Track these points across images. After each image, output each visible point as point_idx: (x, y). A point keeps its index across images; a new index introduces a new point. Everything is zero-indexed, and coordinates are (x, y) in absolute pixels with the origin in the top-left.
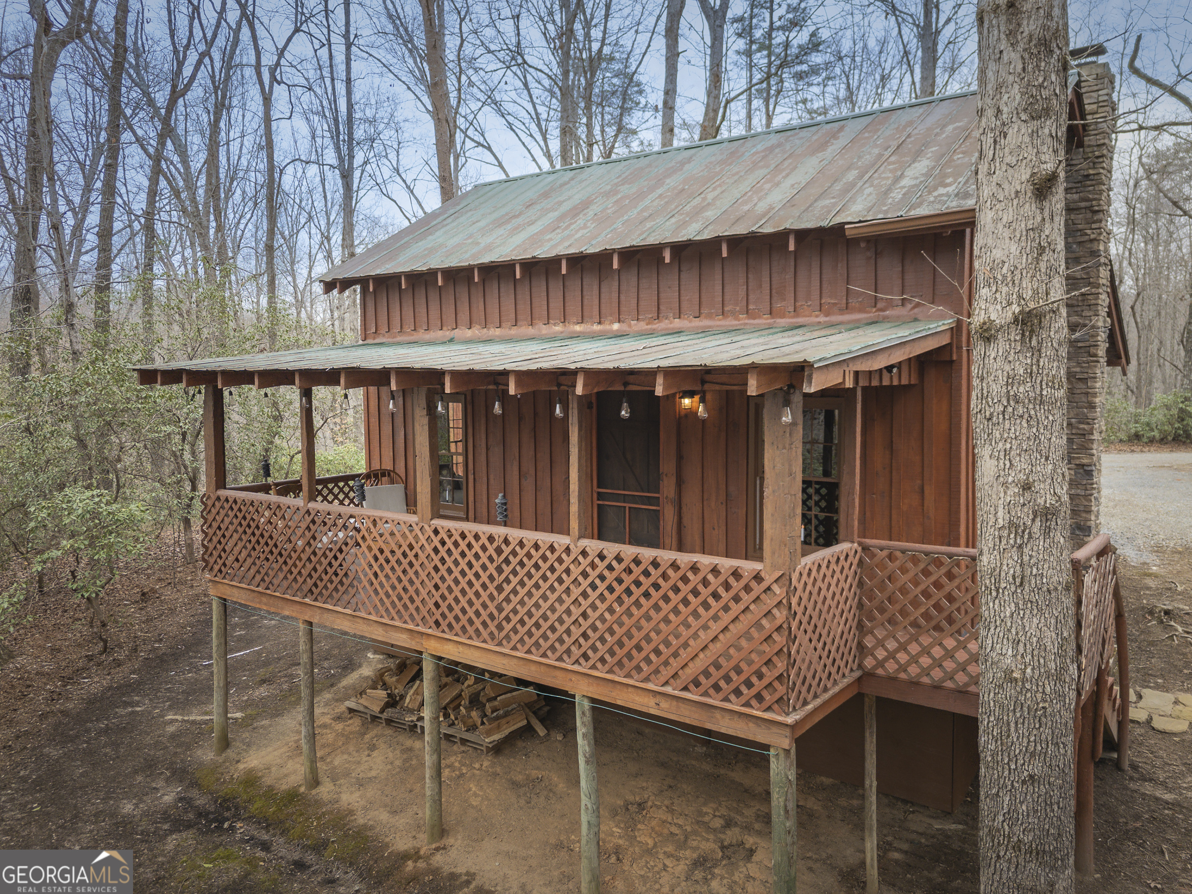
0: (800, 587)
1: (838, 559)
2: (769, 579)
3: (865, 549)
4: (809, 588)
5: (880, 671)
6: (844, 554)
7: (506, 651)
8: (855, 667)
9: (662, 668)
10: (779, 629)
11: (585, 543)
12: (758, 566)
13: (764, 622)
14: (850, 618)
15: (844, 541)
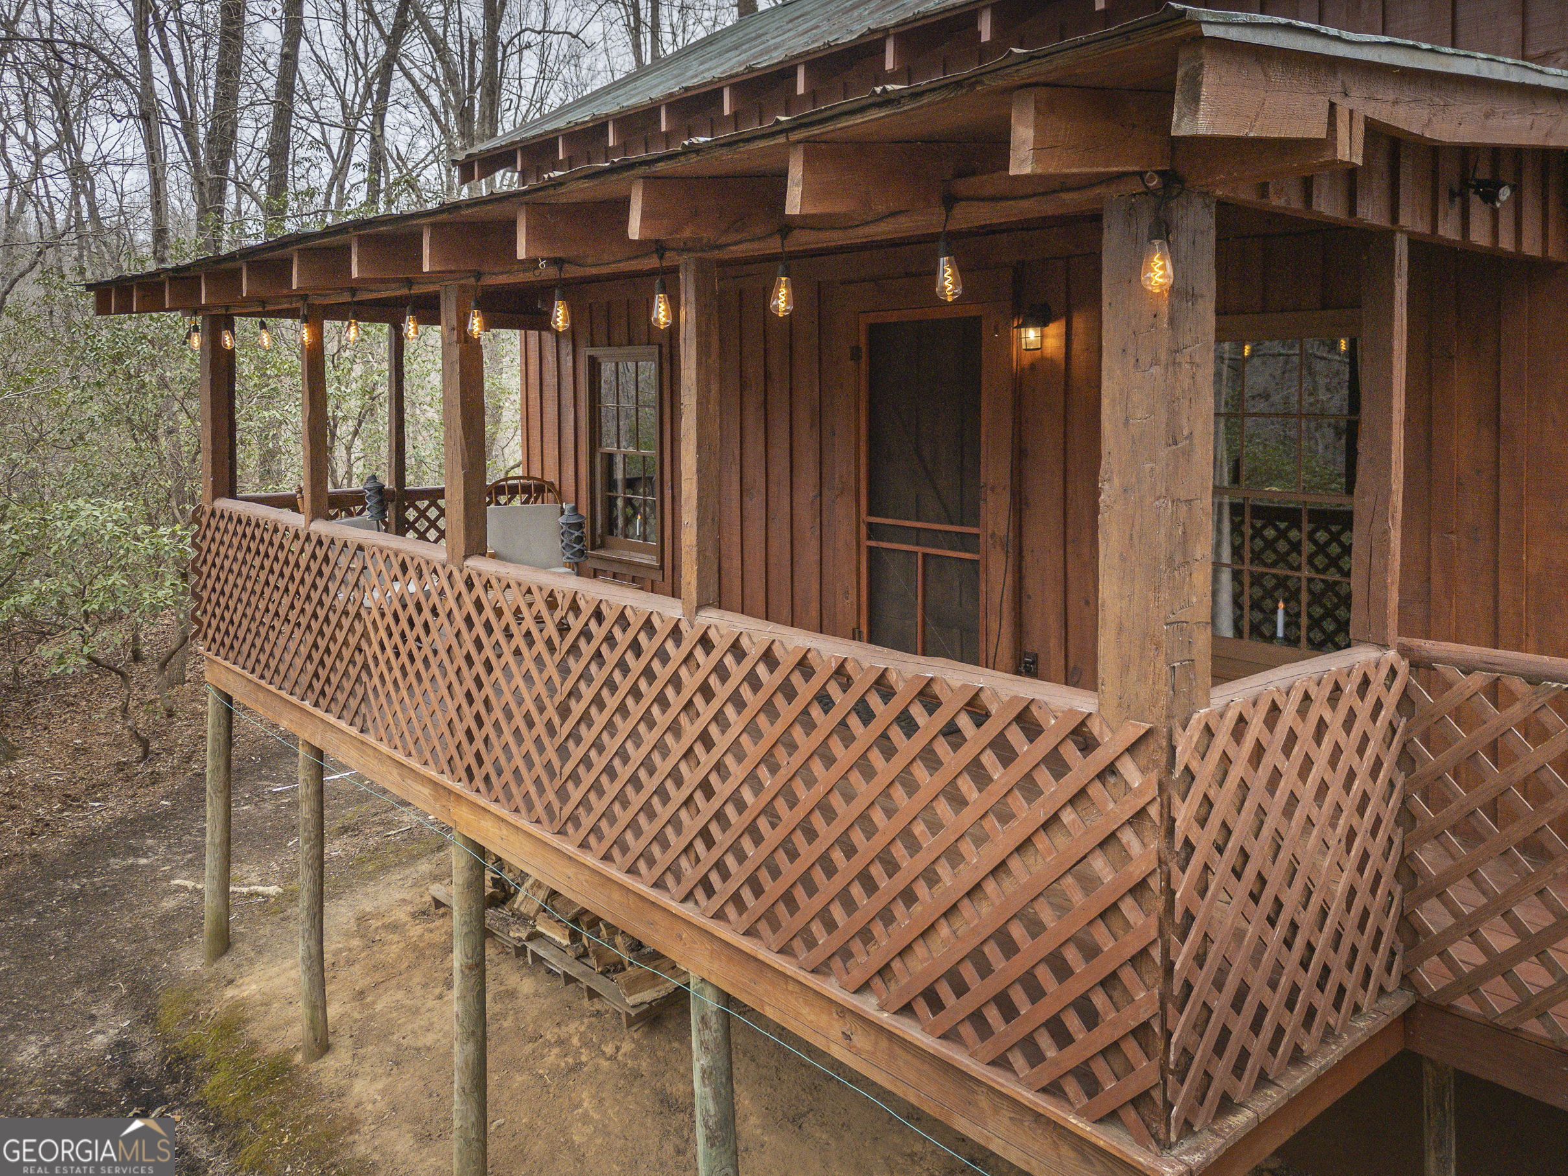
0: (1206, 770)
1: (1337, 688)
2: (1111, 742)
3: (1420, 665)
4: (1237, 771)
5: (1465, 1004)
6: (1357, 678)
7: (571, 849)
8: (1392, 983)
9: (857, 946)
10: (1139, 889)
11: (710, 617)
12: (1082, 702)
13: (1099, 864)
14: (1376, 850)
15: (1360, 642)
